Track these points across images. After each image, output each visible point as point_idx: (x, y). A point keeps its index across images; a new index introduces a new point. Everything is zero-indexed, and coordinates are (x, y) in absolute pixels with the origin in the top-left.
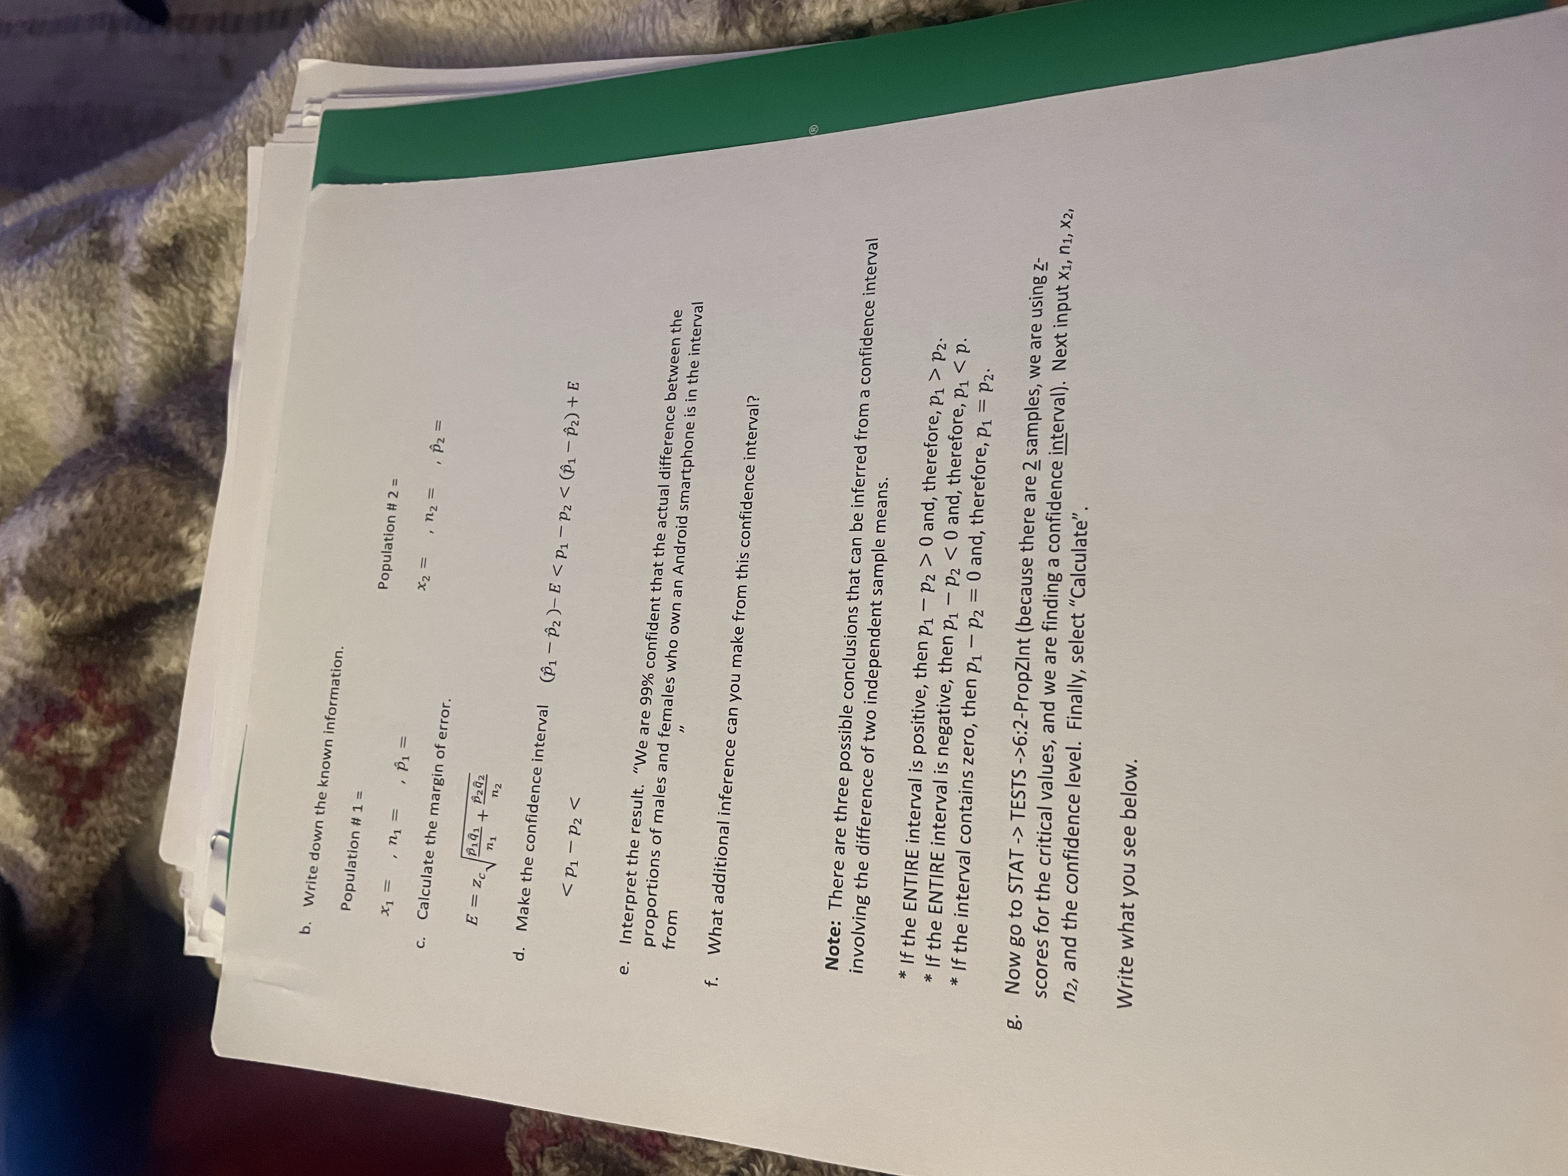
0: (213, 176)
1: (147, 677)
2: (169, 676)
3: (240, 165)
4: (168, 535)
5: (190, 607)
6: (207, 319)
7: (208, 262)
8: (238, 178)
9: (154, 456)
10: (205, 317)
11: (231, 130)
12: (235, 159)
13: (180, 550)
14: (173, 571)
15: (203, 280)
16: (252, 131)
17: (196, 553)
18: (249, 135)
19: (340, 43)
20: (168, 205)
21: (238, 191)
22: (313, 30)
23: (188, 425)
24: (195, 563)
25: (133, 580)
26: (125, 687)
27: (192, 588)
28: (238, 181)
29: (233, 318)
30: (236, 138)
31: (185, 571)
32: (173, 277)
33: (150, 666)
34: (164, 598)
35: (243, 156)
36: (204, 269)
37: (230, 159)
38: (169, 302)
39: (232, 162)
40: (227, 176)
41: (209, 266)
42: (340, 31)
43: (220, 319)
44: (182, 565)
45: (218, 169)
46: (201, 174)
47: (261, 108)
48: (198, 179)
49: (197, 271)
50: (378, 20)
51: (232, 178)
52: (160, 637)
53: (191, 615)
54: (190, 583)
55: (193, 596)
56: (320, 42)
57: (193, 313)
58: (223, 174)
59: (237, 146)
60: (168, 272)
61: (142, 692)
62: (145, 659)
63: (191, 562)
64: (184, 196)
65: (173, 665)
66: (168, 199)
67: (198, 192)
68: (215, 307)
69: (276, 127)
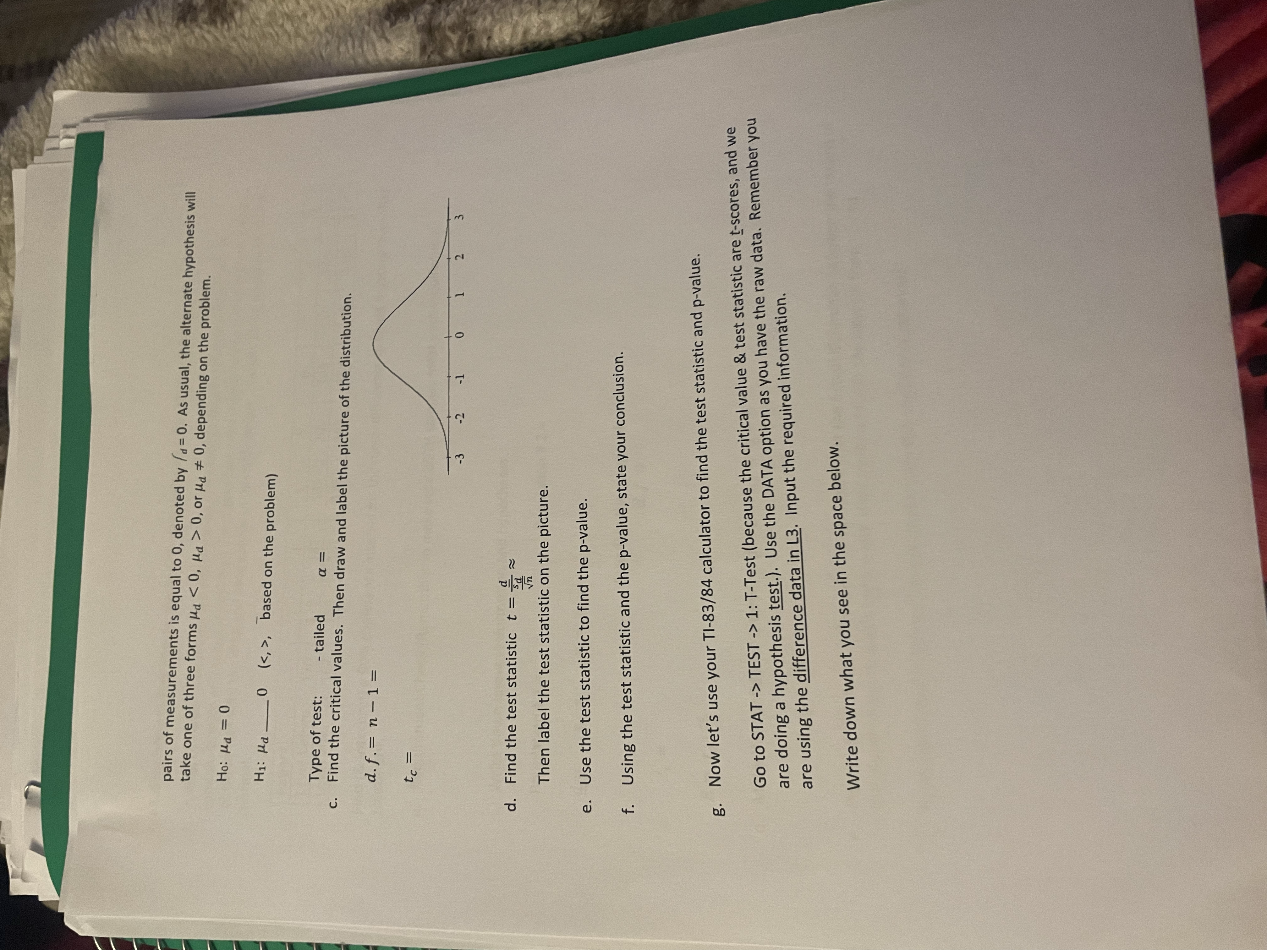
16: (16, 158)
18: (13, 161)
19: (89, 78)
21: (6, 210)
22: (65, 69)
28: (6, 203)
29: (8, 321)
42: (89, 68)
47: (22, 137)
50: (121, 55)
56: (72, 78)
69: (37, 152)
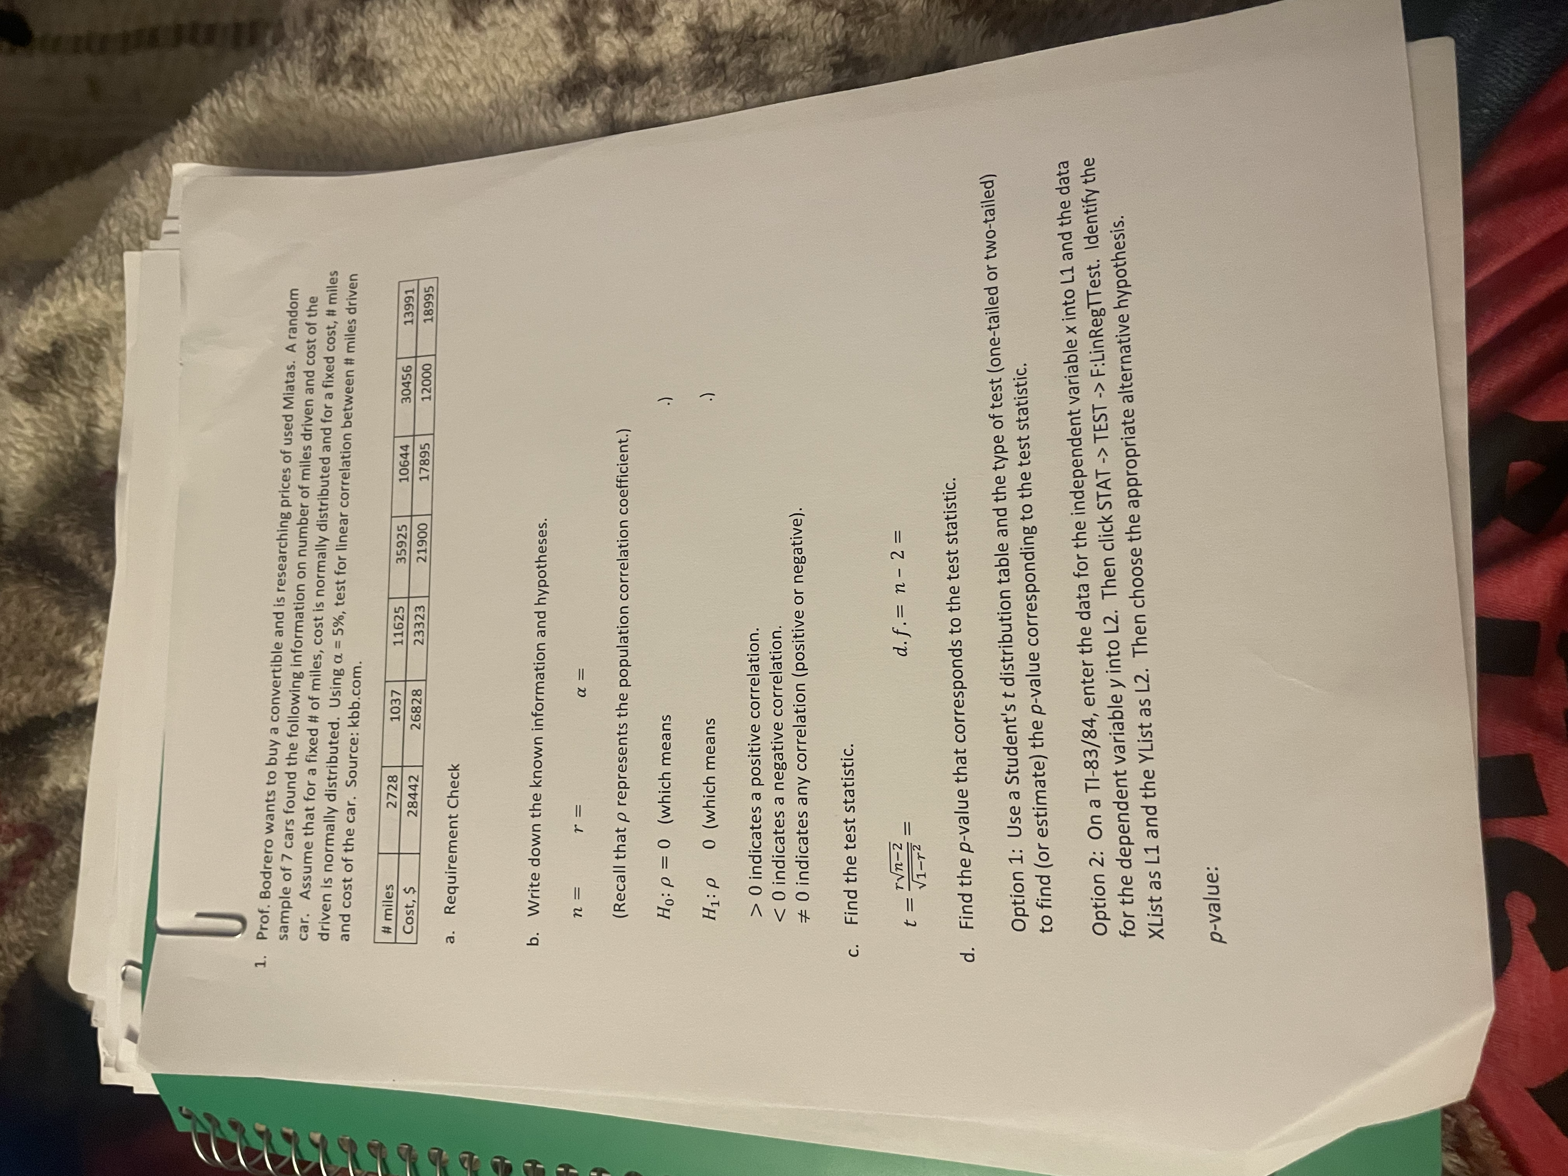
0: (89, 282)
1: (45, 795)
2: (68, 793)
3: (117, 269)
4: (60, 654)
5: (88, 721)
6: (93, 422)
7: (91, 365)
8: (115, 283)
9: (44, 571)
10: (91, 423)
11: (106, 233)
12: (110, 264)
13: (75, 667)
14: (67, 688)
15: (86, 383)
16: (128, 234)
17: (90, 669)
18: (125, 238)
19: (212, 143)
20: (45, 314)
21: (116, 295)
22: (185, 128)
23: (78, 537)
24: (91, 679)
25: (26, 699)
26: (23, 807)
27: (88, 703)
28: (116, 287)
29: (119, 421)
30: (111, 241)
31: (80, 687)
32: (54, 382)
33: (48, 784)
34: (59, 712)
35: (119, 260)
36: (87, 373)
37: (106, 262)
38: (50, 409)
39: (108, 267)
40: (104, 282)
41: (92, 369)
42: (212, 129)
43: (106, 423)
44: (76, 683)
45: (94, 276)
46: (76, 280)
47: (136, 209)
48: (73, 285)
49: (80, 376)
51: (109, 284)
52: (58, 754)
53: (89, 729)
54: (86, 699)
55: (91, 710)
57: (78, 420)
58: (100, 280)
59: (112, 250)
60: (49, 379)
61: (41, 810)
62: (43, 776)
63: (86, 678)
64: (60, 304)
65: (73, 781)
66: (44, 307)
67: (74, 299)
68: (102, 412)
69: (153, 231)
